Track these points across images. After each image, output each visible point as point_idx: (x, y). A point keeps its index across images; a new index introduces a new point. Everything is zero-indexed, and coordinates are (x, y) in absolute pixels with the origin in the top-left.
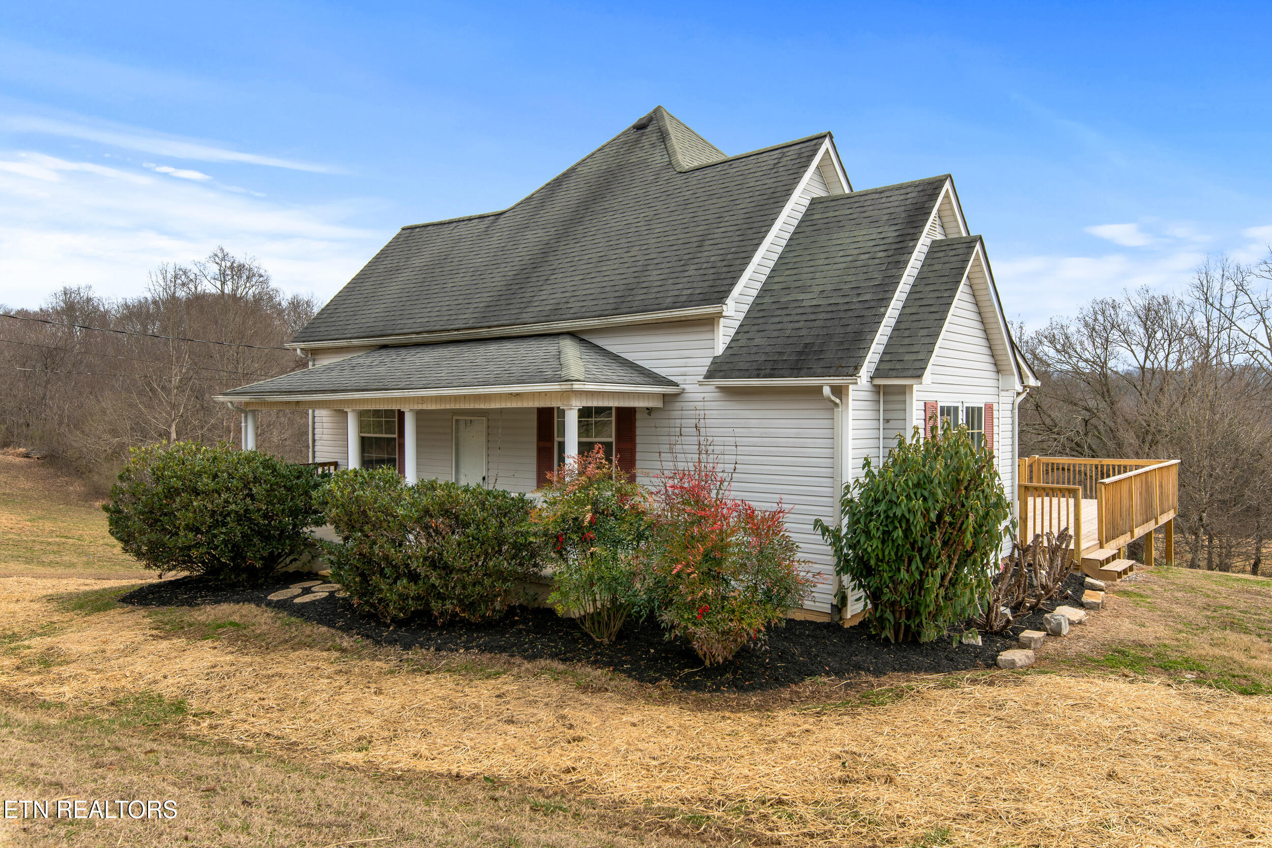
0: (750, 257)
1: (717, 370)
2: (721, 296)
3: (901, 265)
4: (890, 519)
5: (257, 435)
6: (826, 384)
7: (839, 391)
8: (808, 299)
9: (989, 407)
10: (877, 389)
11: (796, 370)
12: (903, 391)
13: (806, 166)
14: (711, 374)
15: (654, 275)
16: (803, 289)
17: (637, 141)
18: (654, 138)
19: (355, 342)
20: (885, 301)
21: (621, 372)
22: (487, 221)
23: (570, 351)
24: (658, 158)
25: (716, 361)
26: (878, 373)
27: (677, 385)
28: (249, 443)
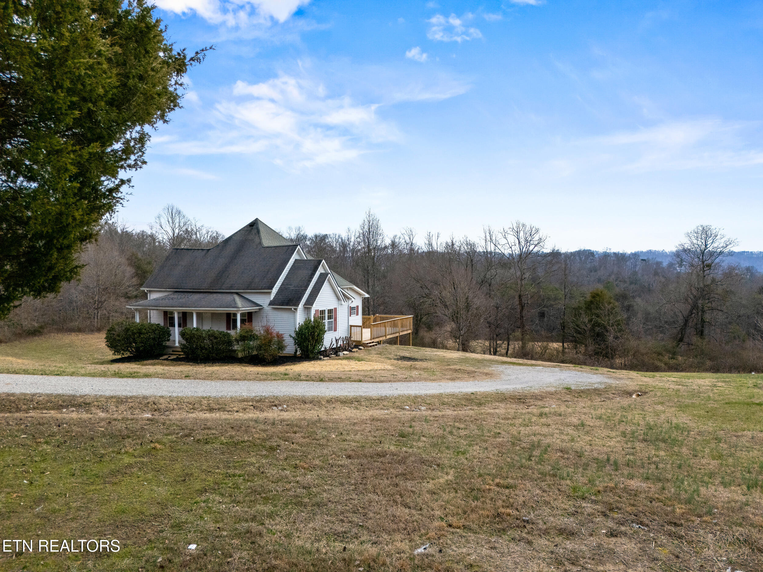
0: (278, 278)
1: (271, 303)
2: (271, 288)
3: (310, 281)
4: (302, 334)
5: (140, 318)
6: (293, 308)
7: (296, 309)
8: (292, 287)
9: (336, 309)
10: (305, 308)
11: (287, 305)
12: (310, 308)
13: (294, 251)
14: (270, 304)
15: (257, 280)
16: (291, 285)
17: (251, 231)
18: (256, 231)
19: (168, 290)
20: (306, 290)
21: (250, 304)
22: (205, 252)
23: (237, 299)
24: (257, 240)
25: (271, 301)
26: (305, 304)
27: (262, 306)
28: (137, 320)
